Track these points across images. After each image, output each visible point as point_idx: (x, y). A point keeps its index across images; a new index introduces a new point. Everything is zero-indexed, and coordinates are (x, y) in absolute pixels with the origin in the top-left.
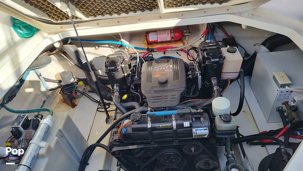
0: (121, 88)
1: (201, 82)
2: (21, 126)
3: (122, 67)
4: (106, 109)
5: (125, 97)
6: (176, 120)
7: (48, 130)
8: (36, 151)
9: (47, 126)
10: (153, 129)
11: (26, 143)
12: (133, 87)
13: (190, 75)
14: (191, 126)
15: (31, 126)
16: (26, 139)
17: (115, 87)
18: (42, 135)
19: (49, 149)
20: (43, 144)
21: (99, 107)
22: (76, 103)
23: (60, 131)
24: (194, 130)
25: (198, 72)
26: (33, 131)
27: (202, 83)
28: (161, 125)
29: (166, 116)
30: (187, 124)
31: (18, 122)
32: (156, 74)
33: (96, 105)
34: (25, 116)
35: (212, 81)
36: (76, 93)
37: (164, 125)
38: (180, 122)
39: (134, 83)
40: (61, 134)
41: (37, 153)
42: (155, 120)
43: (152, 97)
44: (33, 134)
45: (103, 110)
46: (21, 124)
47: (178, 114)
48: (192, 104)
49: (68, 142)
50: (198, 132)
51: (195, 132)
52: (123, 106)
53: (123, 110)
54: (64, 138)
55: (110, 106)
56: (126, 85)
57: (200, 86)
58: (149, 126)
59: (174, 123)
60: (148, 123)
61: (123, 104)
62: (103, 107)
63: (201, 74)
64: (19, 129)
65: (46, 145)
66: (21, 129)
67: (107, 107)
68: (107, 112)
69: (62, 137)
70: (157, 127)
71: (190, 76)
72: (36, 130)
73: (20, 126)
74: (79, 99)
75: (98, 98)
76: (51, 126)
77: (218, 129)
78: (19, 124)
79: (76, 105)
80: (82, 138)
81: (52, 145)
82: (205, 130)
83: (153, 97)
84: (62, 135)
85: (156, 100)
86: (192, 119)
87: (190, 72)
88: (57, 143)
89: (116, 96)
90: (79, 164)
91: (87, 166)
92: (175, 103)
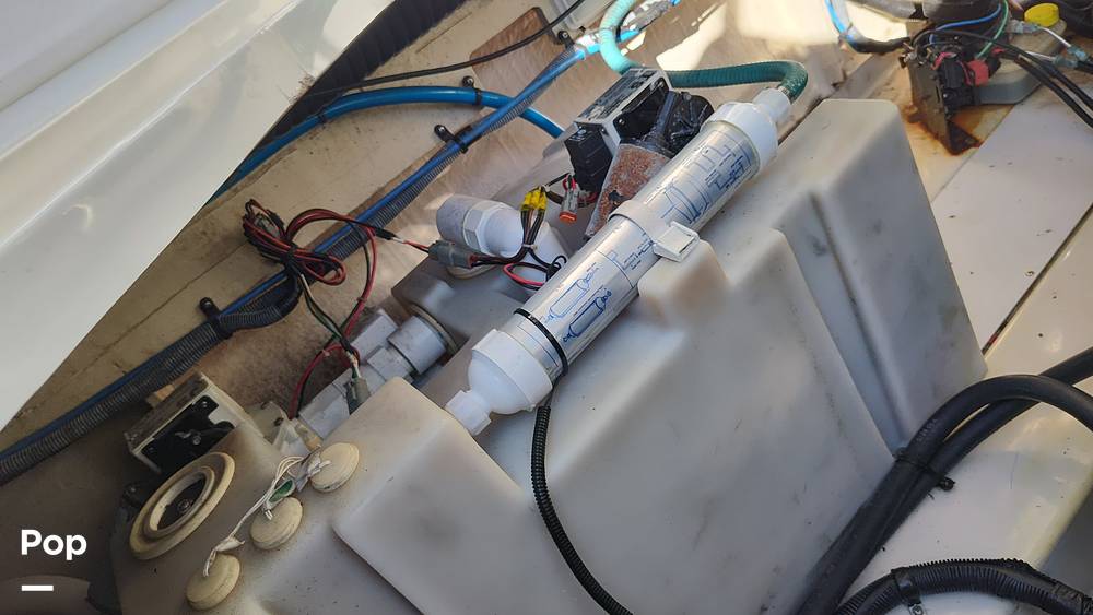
2: (616, 122)
8: (627, 269)
9: (735, 147)
15: (656, 130)
20: (676, 241)
22: (978, 132)
23: (815, 203)
26: (658, 159)
31: (611, 102)
34: (652, 81)
36: (993, 64)
40: (813, 230)
41: (626, 283)
46: (617, 112)
49: (853, 301)
54: (829, 259)
64: (604, 136)
69: (820, 250)
72: (671, 157)
73: (608, 123)
74: (1002, 111)
76: (763, 157)
78: (608, 112)
79: (977, 143)
81: (735, 273)
84: (823, 242)
90: (891, 460)
91: (938, 494)
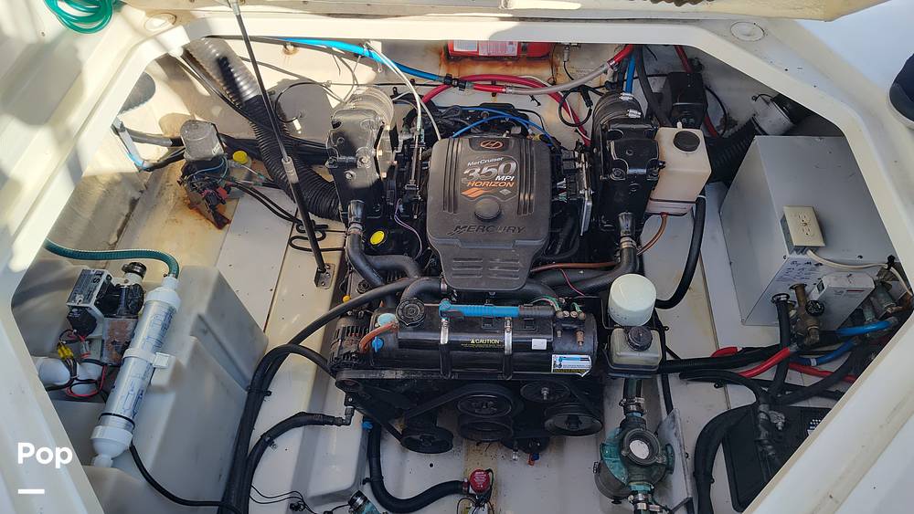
0: (366, 211)
1: (589, 216)
2: (95, 304)
3: (375, 158)
4: (315, 242)
5: (378, 237)
6: (514, 331)
7: (170, 320)
8: (143, 379)
9: (165, 310)
10: (452, 345)
11: (114, 352)
12: (402, 209)
13: (562, 190)
14: (550, 349)
15: (122, 307)
16: (114, 343)
17: (352, 207)
18: (155, 335)
19: (177, 372)
20: (162, 360)
21: (295, 233)
22: (227, 214)
23: (200, 317)
24: (555, 358)
25: (586, 192)
26: (131, 322)
28: (474, 339)
29: (489, 320)
30: (539, 343)
31: (86, 292)
33: (285, 229)
34: (104, 277)
35: (621, 222)
36: (228, 188)
37: (482, 341)
38: (523, 337)
40: (202, 327)
41: (146, 383)
42: (458, 324)
43: (455, 259)
44: (130, 328)
45: (308, 245)
46: (94, 299)
47: (521, 317)
48: (558, 277)
49: (220, 343)
50: (565, 363)
51: (558, 363)
54: (209, 333)
55: (327, 233)
56: (383, 201)
58: (444, 338)
59: (508, 339)
60: (440, 331)
61: (372, 259)
62: (306, 235)
64: (89, 311)
65: (169, 363)
66: (97, 312)
67: (318, 235)
68: (318, 253)
69: (205, 332)
70: (465, 342)
71: (562, 197)
72: (137, 320)
73: (91, 305)
74: (235, 201)
75: (291, 207)
76: (176, 307)
77: (615, 360)
78: (88, 298)
79: (229, 222)
80: (253, 325)
81: (184, 361)
82: (583, 359)
83: (459, 259)
84: (205, 328)
85: (466, 267)
86: (555, 334)
87: (562, 184)
88: (196, 351)
89: (354, 234)
90: (246, 393)
91: (266, 398)
92: (515, 283)
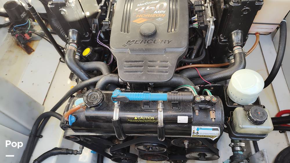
0: (80, 37)
5: (87, 52)
6: (164, 110)
10: (121, 121)
12: (102, 36)
13: (195, 22)
14: (191, 122)
24: (194, 128)
25: (210, 19)
27: (213, 37)
29: (147, 103)
30: (183, 119)
32: (138, 18)
35: (233, 37)
37: (142, 117)
38: (171, 113)
39: (103, 29)
42: (126, 105)
43: (126, 62)
47: (169, 101)
50: (201, 131)
51: (196, 132)
52: (82, 68)
53: (82, 74)
56: (91, 32)
57: (208, 43)
58: (116, 116)
59: (161, 116)
60: (113, 110)
61: (82, 64)
63: (215, 22)
70: (130, 119)
71: (195, 25)
74: (38, 42)
77: (238, 130)
79: (34, 51)
82: (214, 130)
83: (128, 62)
85: (133, 66)
86: (194, 111)
87: (195, 18)
89: (71, 50)
90: (28, 137)
91: (40, 139)
92: (166, 77)
